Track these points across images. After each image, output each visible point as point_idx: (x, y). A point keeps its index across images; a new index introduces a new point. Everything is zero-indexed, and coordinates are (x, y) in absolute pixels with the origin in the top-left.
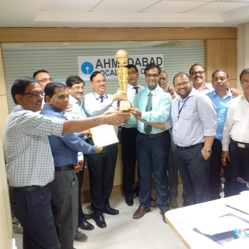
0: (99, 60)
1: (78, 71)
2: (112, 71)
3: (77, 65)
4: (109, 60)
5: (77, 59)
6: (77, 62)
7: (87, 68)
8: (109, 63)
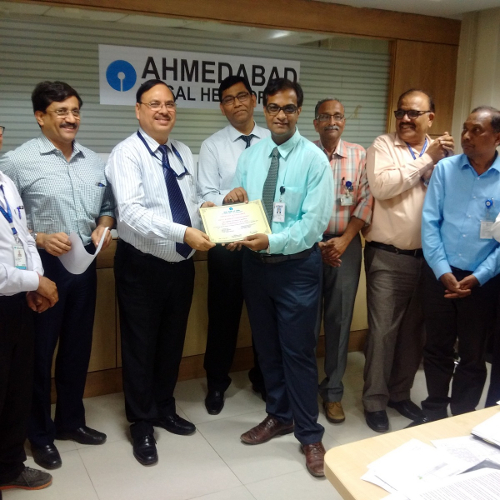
0: (151, 60)
1: (98, 81)
2: (181, 88)
3: (98, 66)
4: (175, 61)
5: (97, 51)
6: (98, 59)
7: (121, 76)
8: (174, 69)
